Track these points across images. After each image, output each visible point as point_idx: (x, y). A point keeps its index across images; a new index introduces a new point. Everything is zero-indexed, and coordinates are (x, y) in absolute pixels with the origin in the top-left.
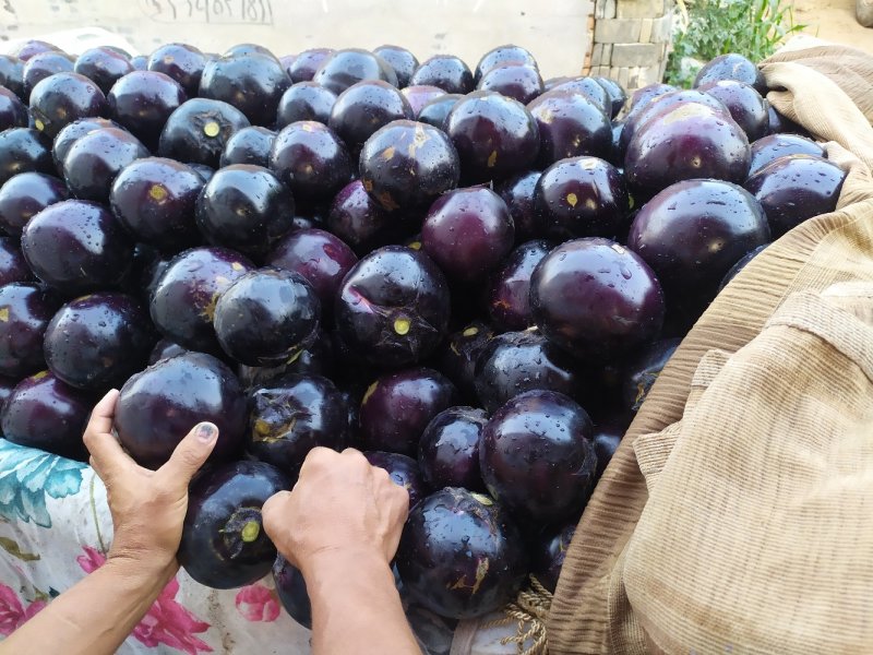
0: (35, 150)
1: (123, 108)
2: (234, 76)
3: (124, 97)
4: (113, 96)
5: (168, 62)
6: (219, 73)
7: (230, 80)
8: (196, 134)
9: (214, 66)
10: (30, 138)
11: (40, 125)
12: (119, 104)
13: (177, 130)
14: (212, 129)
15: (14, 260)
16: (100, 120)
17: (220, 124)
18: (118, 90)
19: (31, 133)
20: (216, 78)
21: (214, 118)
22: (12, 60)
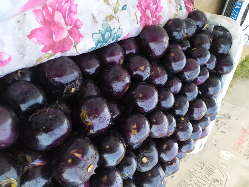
0: (178, 112)
1: (170, 142)
2: (155, 179)
3: (173, 145)
4: (175, 142)
5: (174, 164)
6: (159, 176)
7: (155, 177)
8: (147, 155)
9: (162, 176)
10: (182, 114)
11: (182, 119)
12: (172, 142)
13: (152, 150)
14: (145, 160)
15: (155, 83)
16: (171, 134)
17: (144, 163)
18: (176, 145)
19: (182, 115)
20: (159, 173)
21: (147, 163)
22: (206, 126)
